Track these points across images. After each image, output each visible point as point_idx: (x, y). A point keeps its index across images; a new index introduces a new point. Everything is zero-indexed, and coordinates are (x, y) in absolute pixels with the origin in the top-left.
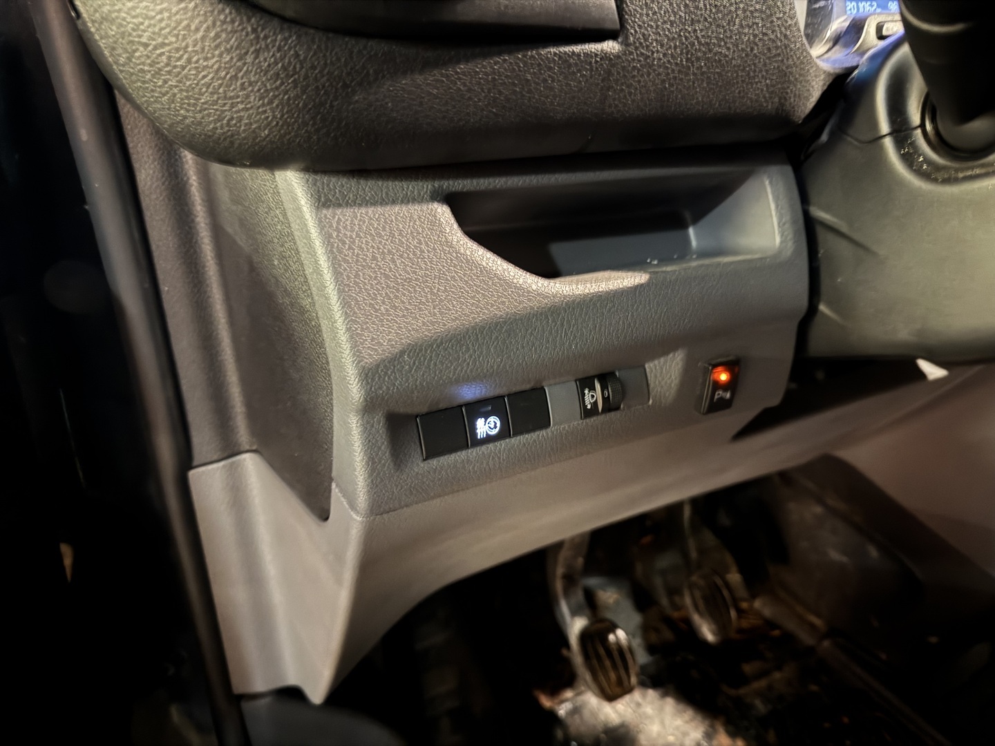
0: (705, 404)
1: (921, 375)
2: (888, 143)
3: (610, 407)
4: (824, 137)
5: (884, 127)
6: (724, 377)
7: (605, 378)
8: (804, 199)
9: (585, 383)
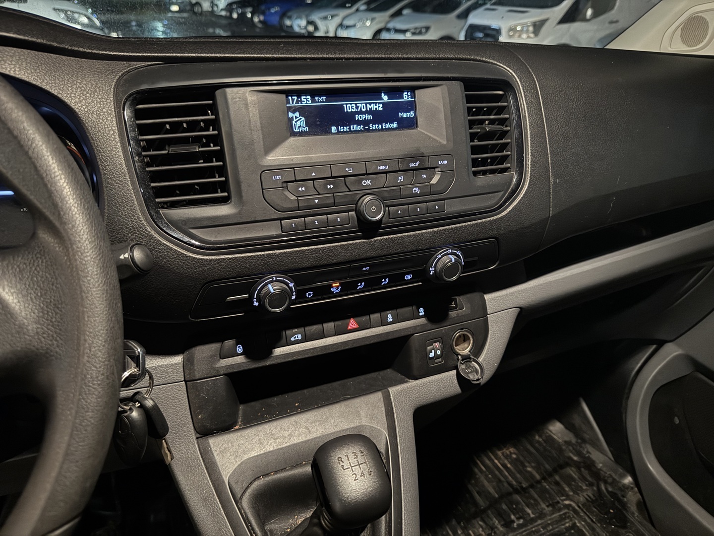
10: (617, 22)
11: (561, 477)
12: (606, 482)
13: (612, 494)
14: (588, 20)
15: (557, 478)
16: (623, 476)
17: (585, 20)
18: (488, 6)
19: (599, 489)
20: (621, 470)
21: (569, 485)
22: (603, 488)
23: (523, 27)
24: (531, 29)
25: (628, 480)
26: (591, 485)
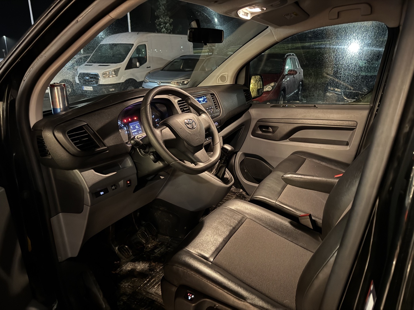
0: (127, 186)
1: (161, 178)
2: (139, 152)
3: (116, 188)
4: (133, 152)
5: (139, 151)
6: (129, 182)
7: (114, 185)
8: (133, 159)
9: (112, 186)
10: (150, 67)
11: (227, 196)
12: (237, 193)
13: (240, 194)
14: (138, 67)
15: (226, 196)
16: (240, 190)
17: (136, 67)
18: (86, 63)
19: (236, 195)
20: (239, 189)
21: (230, 196)
22: (237, 194)
23: (109, 72)
24: (113, 73)
25: (241, 190)
26: (234, 195)
